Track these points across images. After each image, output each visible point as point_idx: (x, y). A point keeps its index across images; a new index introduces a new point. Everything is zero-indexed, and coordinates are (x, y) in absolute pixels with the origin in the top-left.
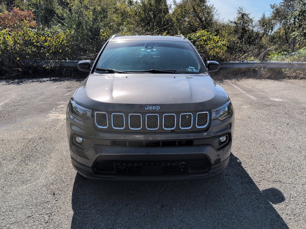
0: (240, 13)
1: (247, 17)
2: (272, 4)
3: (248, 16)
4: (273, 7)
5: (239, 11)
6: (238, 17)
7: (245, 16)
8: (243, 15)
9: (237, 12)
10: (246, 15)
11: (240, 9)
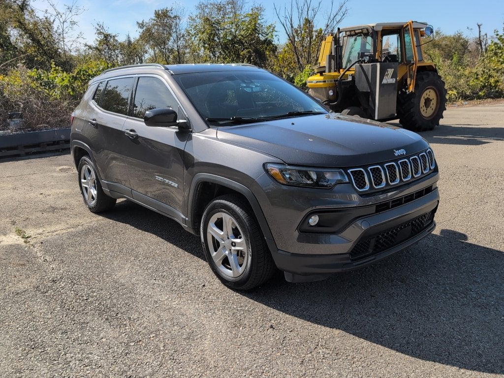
0: (101, 32)
1: (114, 39)
2: (140, 22)
3: (116, 38)
4: (141, 25)
5: (98, 29)
6: (99, 39)
7: (109, 38)
8: (107, 36)
9: (95, 31)
10: (111, 37)
11: (100, 27)
